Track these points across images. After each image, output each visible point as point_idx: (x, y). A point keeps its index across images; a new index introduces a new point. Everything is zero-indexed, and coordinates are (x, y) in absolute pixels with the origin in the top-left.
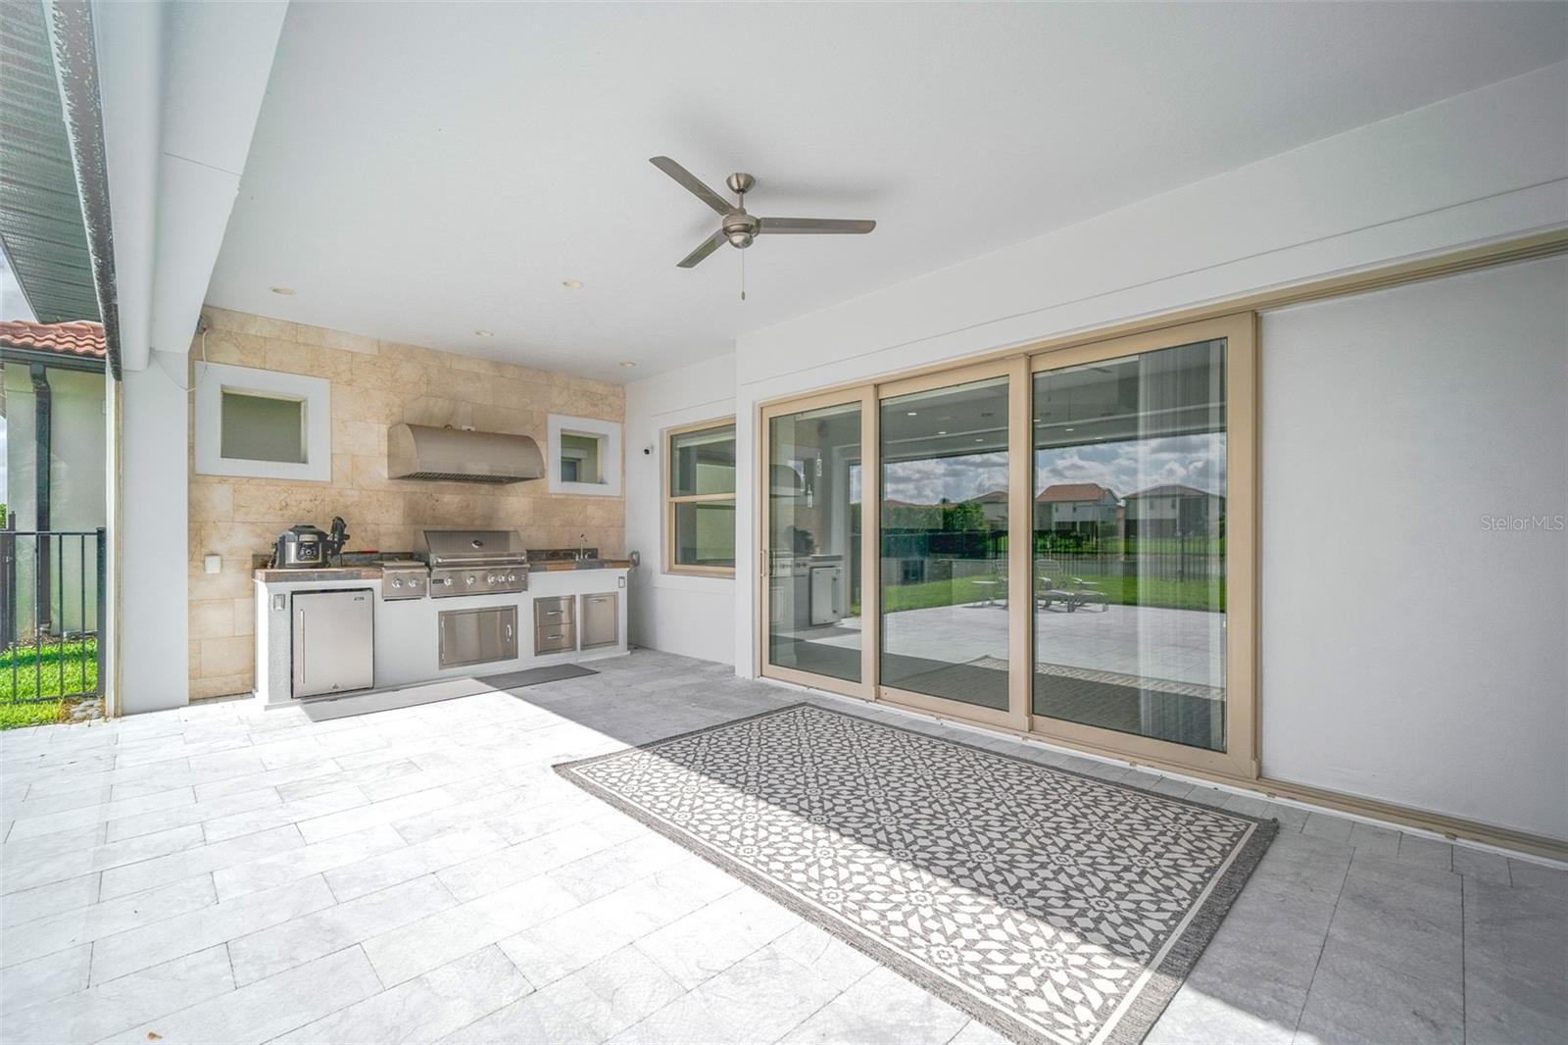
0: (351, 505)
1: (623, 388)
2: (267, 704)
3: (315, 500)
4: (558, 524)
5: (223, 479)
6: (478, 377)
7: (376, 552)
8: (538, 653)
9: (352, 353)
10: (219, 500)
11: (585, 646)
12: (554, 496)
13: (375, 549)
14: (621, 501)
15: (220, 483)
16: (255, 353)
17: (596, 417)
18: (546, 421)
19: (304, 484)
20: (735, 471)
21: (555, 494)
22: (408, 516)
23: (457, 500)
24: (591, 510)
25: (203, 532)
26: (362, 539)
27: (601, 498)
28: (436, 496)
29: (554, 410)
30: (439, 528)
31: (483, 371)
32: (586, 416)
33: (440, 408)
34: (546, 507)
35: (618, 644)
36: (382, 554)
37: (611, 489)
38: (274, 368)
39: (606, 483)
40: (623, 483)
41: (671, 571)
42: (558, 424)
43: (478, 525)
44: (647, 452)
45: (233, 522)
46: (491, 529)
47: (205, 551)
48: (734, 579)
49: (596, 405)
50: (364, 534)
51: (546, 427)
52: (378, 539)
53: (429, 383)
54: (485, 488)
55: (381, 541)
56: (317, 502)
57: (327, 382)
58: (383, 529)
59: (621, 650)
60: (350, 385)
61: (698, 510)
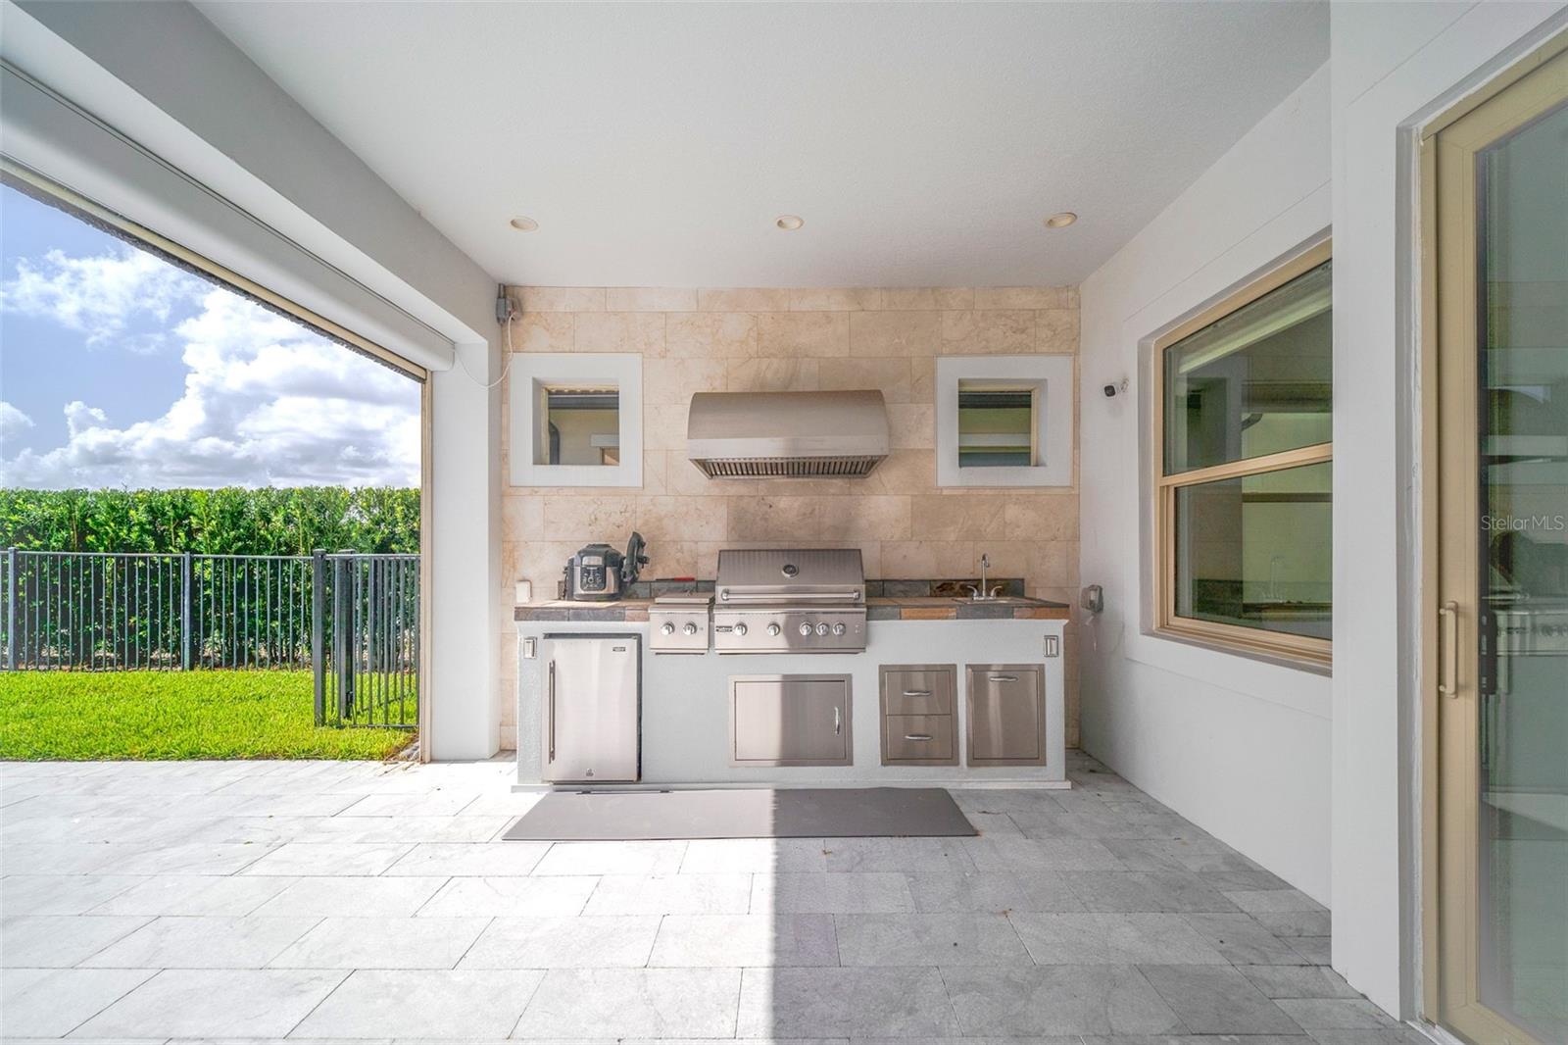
0: (666, 516)
1: (1076, 290)
2: (516, 784)
3: (625, 512)
4: (952, 537)
5: (534, 490)
6: (827, 317)
7: (692, 580)
8: (887, 760)
9: (666, 313)
10: (529, 515)
11: (977, 759)
12: (945, 492)
13: (690, 575)
14: (1072, 496)
15: (531, 495)
16: (564, 334)
17: (1021, 350)
18: (934, 372)
19: (615, 491)
20: (1330, 421)
21: (947, 488)
22: (733, 528)
23: (796, 505)
24: (1012, 512)
25: (516, 553)
26: (678, 561)
27: (1033, 492)
28: (770, 499)
29: (945, 350)
30: (773, 546)
31: (834, 308)
32: (1005, 352)
33: (773, 371)
34: (931, 510)
35: (1044, 764)
36: (698, 582)
37: (1050, 473)
38: (582, 350)
39: (1044, 465)
40: (1076, 463)
41: (1165, 630)
42: (954, 372)
43: (827, 541)
44: (1110, 391)
45: (543, 541)
46: (846, 548)
47: (518, 576)
48: (1328, 674)
49: (1023, 331)
50: (679, 555)
51: (933, 379)
52: (696, 562)
53: (759, 338)
54: (838, 483)
55: (699, 565)
56: (627, 515)
57: (638, 357)
58: (703, 548)
59: (1052, 775)
60: (663, 357)
61: (1246, 506)
